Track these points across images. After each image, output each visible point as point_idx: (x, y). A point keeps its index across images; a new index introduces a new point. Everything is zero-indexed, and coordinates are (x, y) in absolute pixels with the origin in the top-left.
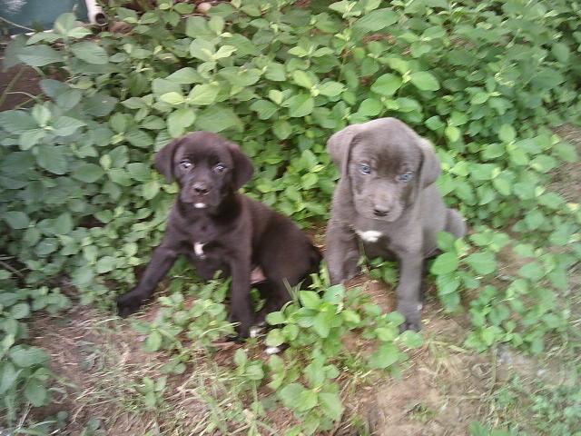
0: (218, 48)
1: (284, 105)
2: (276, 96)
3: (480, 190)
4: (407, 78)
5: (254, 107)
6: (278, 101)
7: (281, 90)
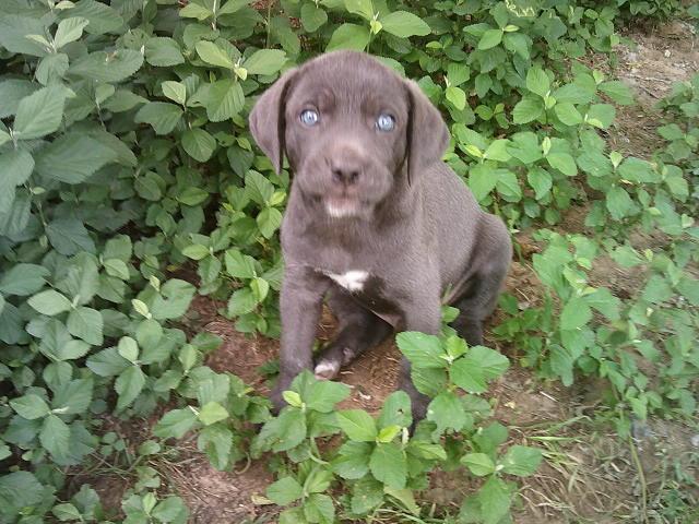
0: (54, 28)
1: (191, 104)
2: (174, 90)
3: (530, 177)
4: (377, 27)
5: (141, 118)
6: (181, 99)
7: (179, 80)
